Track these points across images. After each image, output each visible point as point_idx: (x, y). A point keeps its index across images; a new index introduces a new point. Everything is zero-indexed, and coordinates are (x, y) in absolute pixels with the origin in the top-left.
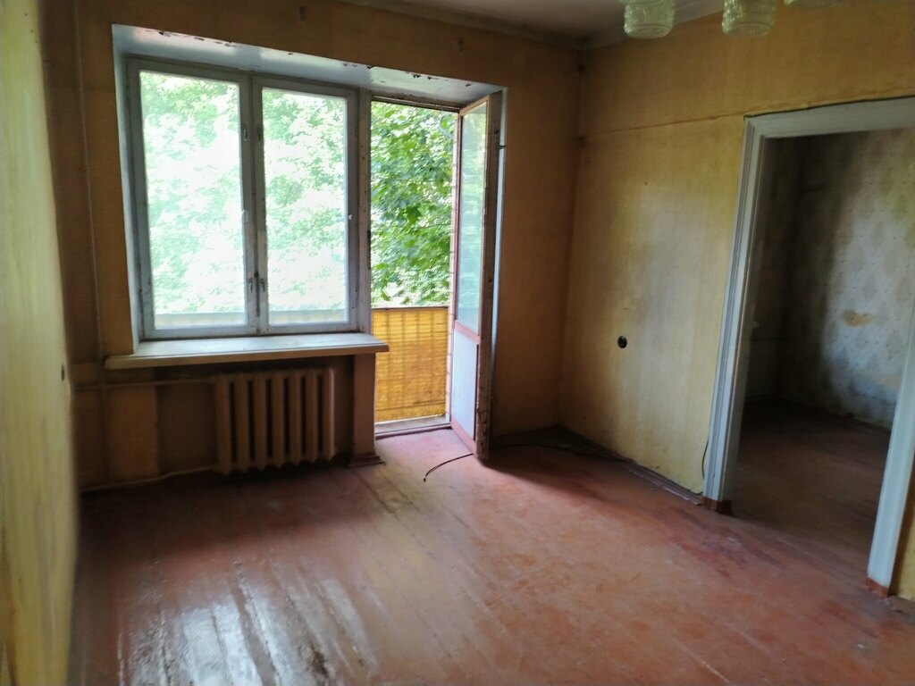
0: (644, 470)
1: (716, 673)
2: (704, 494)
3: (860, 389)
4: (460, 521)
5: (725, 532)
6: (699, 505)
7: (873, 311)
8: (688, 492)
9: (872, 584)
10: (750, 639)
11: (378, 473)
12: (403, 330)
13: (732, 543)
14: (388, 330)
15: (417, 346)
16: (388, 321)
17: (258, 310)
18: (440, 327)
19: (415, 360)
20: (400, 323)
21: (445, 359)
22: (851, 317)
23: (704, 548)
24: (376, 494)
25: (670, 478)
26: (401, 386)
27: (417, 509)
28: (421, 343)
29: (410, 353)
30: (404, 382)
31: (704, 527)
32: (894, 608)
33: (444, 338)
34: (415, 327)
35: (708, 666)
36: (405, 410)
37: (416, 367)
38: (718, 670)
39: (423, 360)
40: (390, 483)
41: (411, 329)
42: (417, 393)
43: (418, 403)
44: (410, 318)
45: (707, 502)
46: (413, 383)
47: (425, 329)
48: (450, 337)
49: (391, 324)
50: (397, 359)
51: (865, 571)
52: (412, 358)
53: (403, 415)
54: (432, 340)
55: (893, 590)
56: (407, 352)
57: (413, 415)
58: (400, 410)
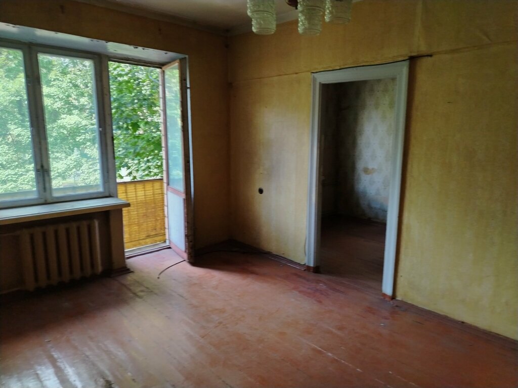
0: (277, 256)
1: (320, 349)
2: (307, 264)
3: (373, 205)
4: (182, 297)
5: (318, 282)
6: (305, 270)
7: (376, 167)
8: (299, 264)
9: (384, 295)
10: (334, 330)
11: (130, 278)
12: (136, 194)
13: (322, 286)
14: (127, 195)
15: (145, 203)
16: (126, 190)
17: (45, 189)
18: (159, 191)
19: (145, 211)
20: (134, 190)
21: (163, 210)
22: (366, 171)
23: (309, 291)
24: (130, 290)
25: (290, 258)
26: (137, 227)
27: (156, 294)
28: (148, 201)
29: (141, 208)
30: (139, 225)
31: (308, 280)
32: (395, 305)
33: (161, 197)
34: (143, 192)
35: (316, 347)
36: (141, 241)
37: (145, 215)
38: (320, 348)
39: (149, 211)
40: (138, 282)
41: (141, 193)
42: (148, 231)
43: (148, 236)
44: (140, 187)
45: (308, 268)
46: (145, 225)
47: (149, 192)
48: (165, 196)
49: (128, 191)
50: (134, 211)
51: (381, 290)
52: (143, 210)
53: (140, 244)
54: (154, 199)
55: (393, 297)
56: (139, 207)
57: (146, 243)
58: (138, 242)
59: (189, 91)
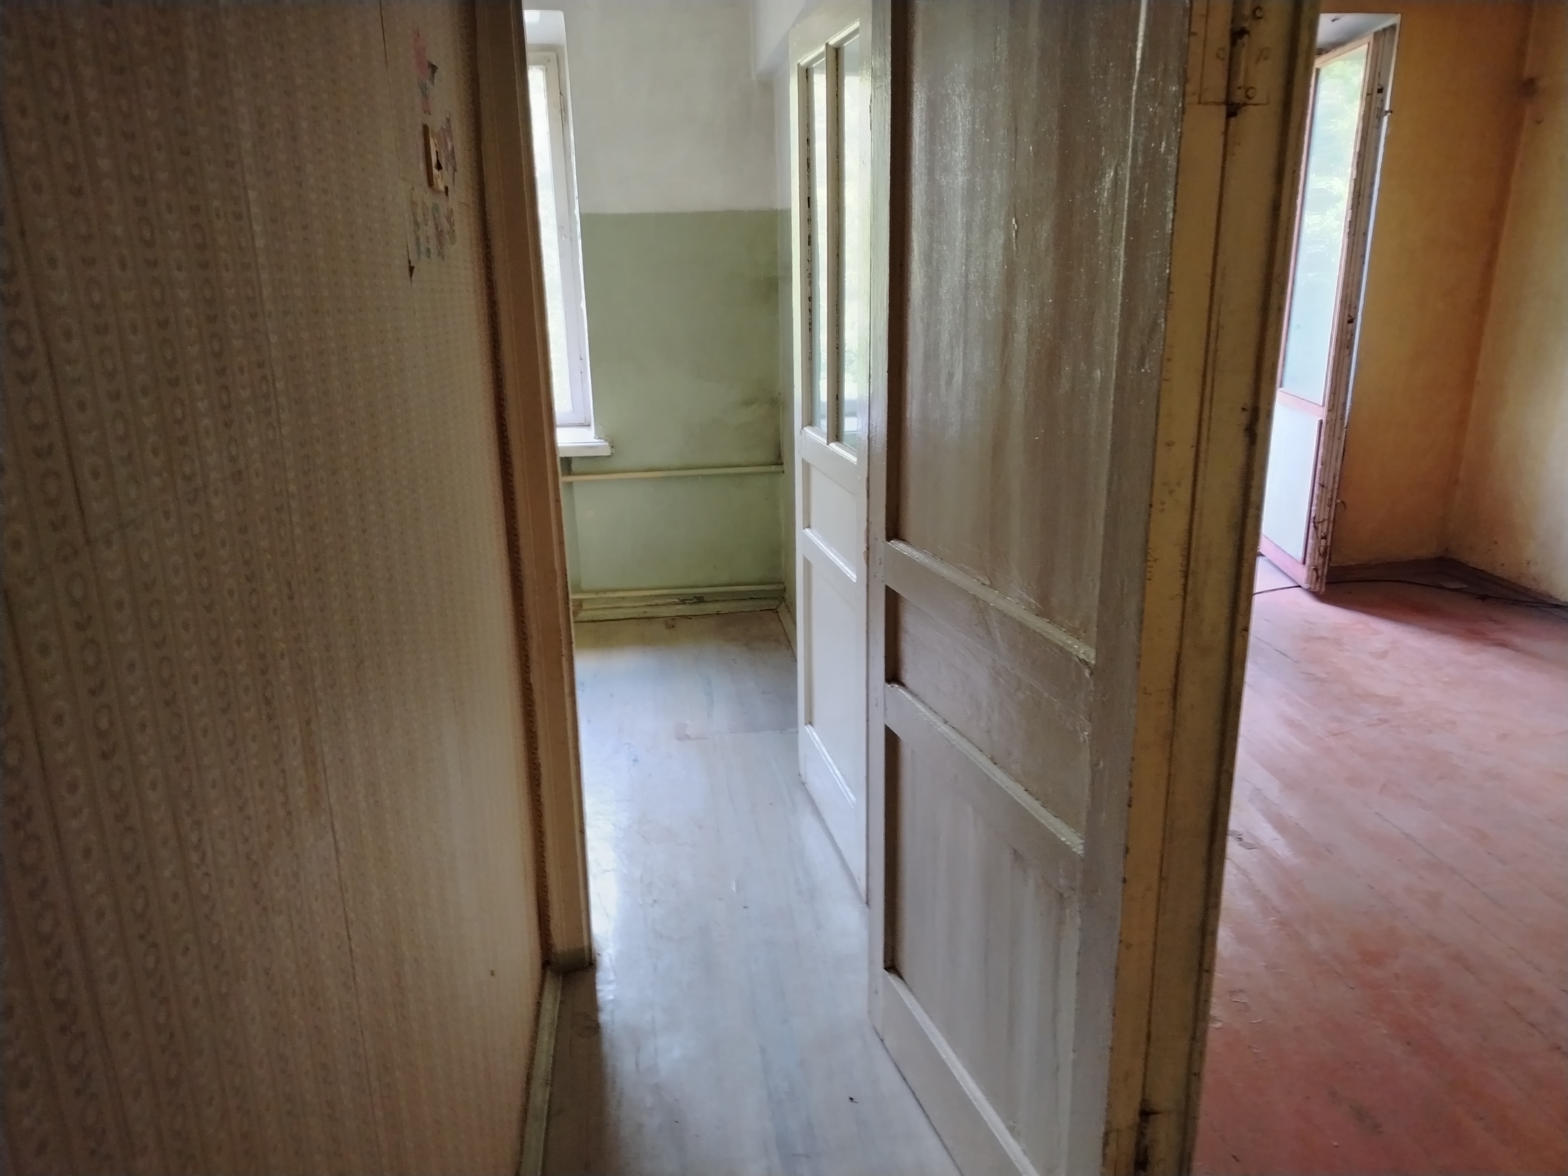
4: (1285, 655)
59: (1385, 119)
